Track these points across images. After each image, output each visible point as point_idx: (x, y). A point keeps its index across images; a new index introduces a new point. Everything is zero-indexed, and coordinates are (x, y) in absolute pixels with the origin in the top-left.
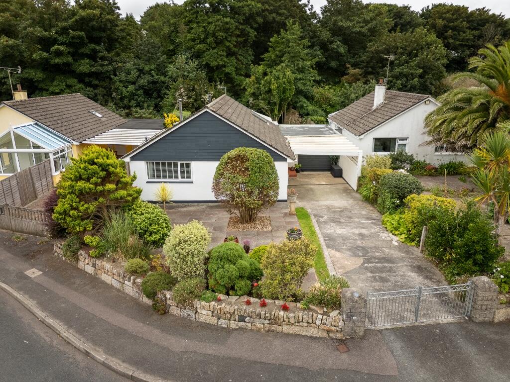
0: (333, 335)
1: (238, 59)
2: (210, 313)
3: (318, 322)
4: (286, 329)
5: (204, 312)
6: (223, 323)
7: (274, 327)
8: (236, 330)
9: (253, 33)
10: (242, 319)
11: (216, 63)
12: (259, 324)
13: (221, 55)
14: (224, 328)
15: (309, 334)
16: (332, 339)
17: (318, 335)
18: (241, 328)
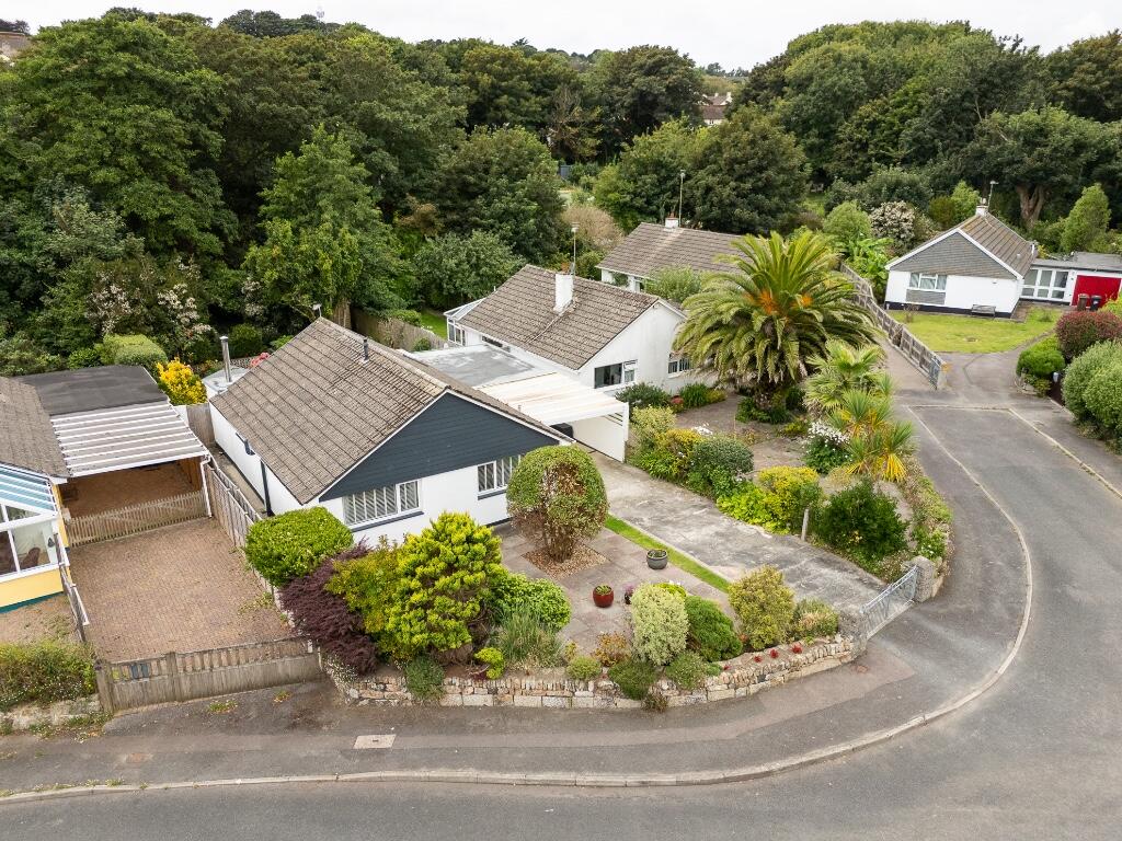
0: (845, 661)
1: (193, 196)
2: (725, 686)
3: (833, 652)
4: (805, 672)
5: (718, 688)
6: (741, 692)
7: (794, 674)
8: (758, 693)
9: (216, 140)
10: (762, 679)
11: (156, 214)
12: (779, 677)
13: (160, 193)
14: (744, 697)
15: (825, 668)
16: (845, 664)
17: (834, 665)
18: (761, 690)
